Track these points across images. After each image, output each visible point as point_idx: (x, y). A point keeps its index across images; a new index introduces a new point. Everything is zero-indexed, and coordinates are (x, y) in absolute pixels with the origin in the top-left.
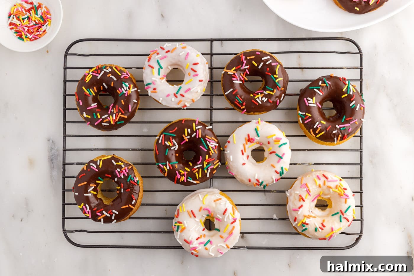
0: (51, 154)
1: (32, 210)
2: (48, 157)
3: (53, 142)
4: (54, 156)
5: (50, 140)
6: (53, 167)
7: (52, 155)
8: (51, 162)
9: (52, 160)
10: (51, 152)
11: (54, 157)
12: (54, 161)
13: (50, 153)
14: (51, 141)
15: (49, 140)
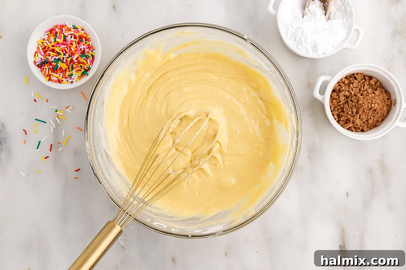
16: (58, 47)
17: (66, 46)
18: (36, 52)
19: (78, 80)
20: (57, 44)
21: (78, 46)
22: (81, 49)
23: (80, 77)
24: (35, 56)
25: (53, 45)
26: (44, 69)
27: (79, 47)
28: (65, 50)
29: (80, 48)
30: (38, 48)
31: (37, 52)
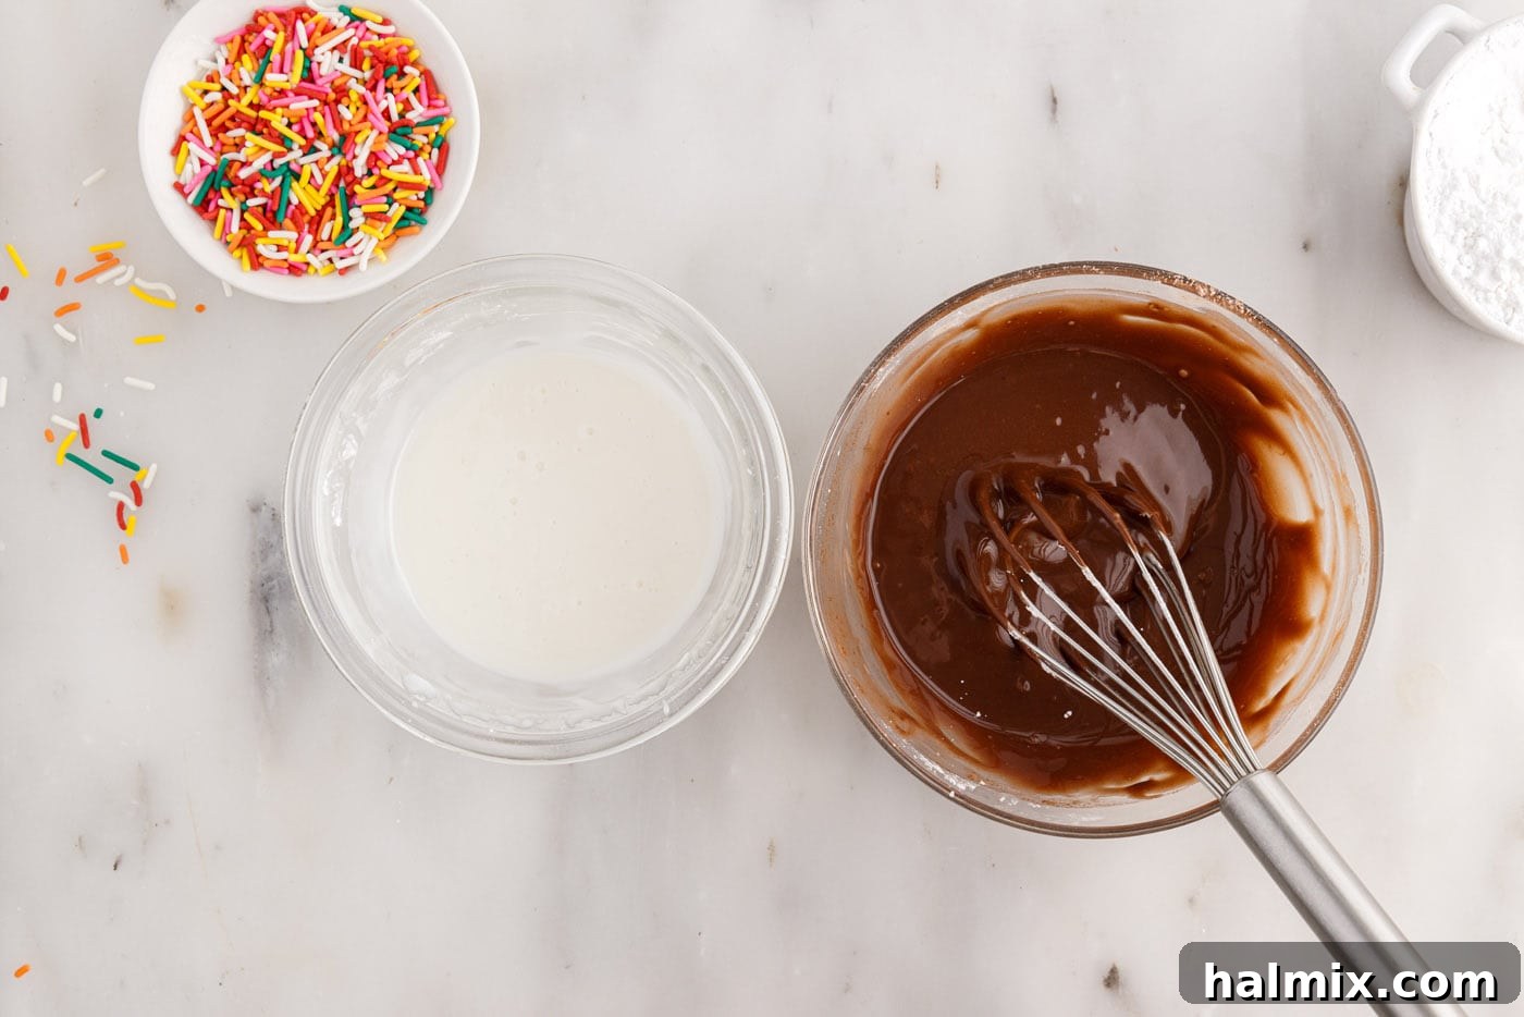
0: (265, 573)
1: (167, 822)
2: (248, 583)
3: (273, 519)
4: (275, 582)
5: (264, 508)
6: (271, 632)
7: (270, 578)
8: (263, 608)
9: (266, 599)
10: (262, 561)
11: (277, 587)
12: (275, 603)
13: (257, 566)
14: (265, 514)
15: (255, 509)
16: (279, 110)
17: (315, 103)
18: (183, 139)
19: (382, 255)
20: (276, 94)
21: (369, 96)
22: (386, 114)
23: (388, 242)
24: (176, 151)
25: (255, 101)
26: (222, 212)
27: (377, 103)
28: (314, 124)
29: (383, 104)
30: (190, 117)
31: (189, 136)
